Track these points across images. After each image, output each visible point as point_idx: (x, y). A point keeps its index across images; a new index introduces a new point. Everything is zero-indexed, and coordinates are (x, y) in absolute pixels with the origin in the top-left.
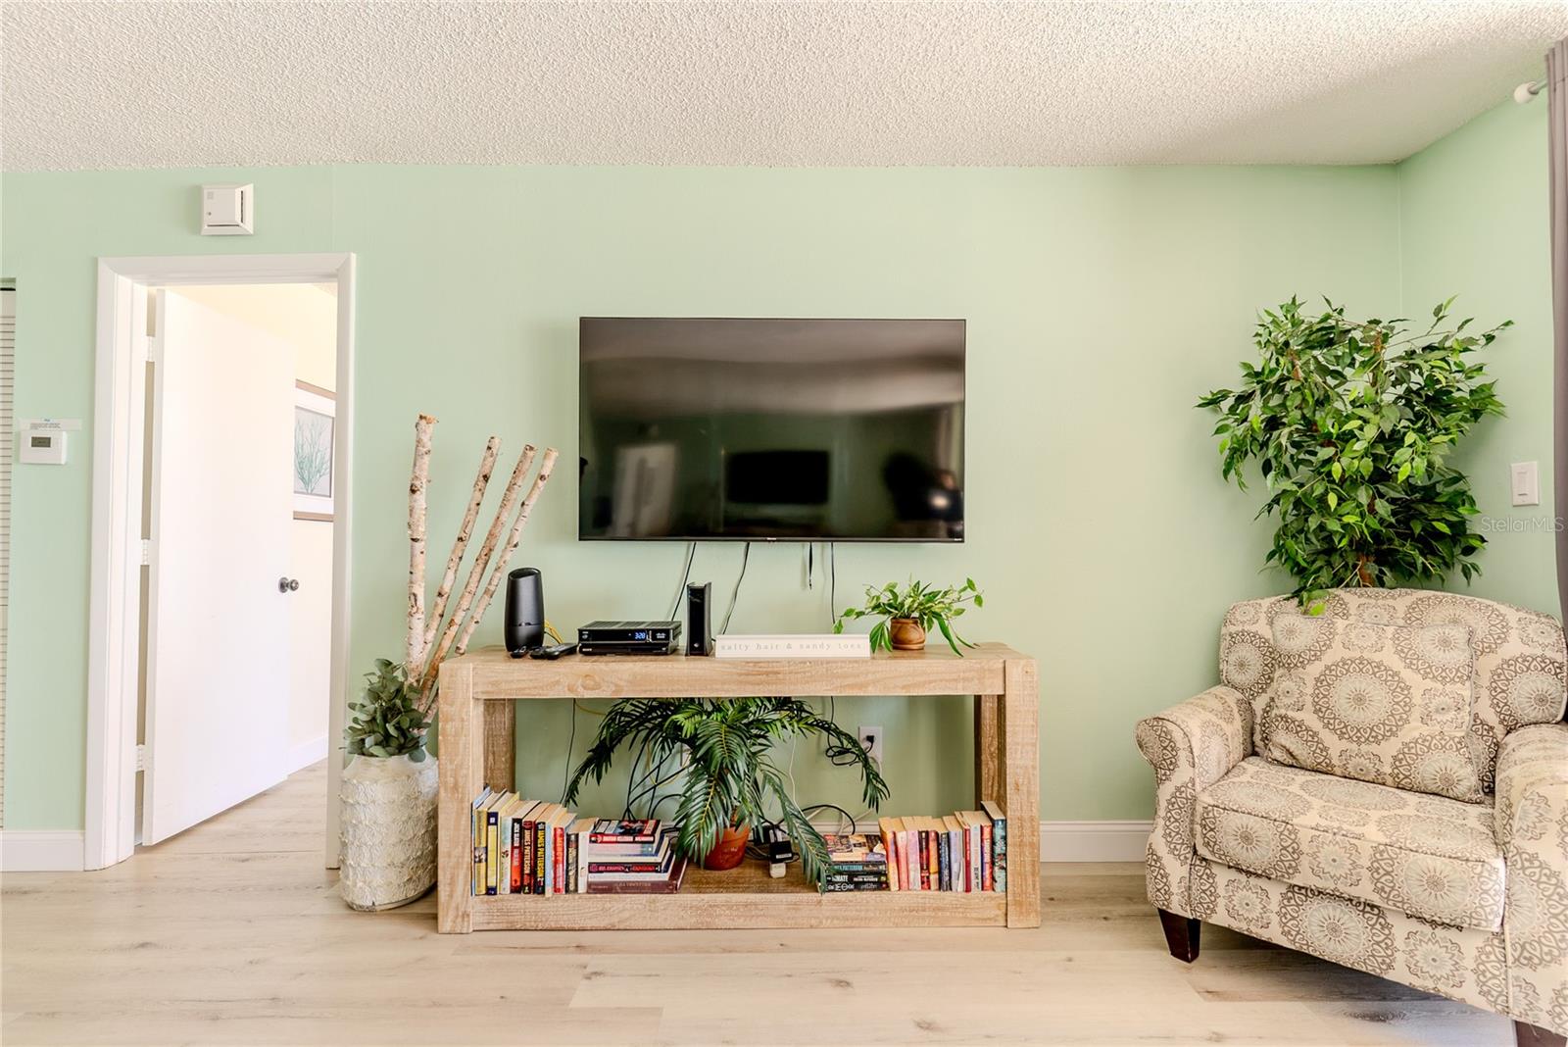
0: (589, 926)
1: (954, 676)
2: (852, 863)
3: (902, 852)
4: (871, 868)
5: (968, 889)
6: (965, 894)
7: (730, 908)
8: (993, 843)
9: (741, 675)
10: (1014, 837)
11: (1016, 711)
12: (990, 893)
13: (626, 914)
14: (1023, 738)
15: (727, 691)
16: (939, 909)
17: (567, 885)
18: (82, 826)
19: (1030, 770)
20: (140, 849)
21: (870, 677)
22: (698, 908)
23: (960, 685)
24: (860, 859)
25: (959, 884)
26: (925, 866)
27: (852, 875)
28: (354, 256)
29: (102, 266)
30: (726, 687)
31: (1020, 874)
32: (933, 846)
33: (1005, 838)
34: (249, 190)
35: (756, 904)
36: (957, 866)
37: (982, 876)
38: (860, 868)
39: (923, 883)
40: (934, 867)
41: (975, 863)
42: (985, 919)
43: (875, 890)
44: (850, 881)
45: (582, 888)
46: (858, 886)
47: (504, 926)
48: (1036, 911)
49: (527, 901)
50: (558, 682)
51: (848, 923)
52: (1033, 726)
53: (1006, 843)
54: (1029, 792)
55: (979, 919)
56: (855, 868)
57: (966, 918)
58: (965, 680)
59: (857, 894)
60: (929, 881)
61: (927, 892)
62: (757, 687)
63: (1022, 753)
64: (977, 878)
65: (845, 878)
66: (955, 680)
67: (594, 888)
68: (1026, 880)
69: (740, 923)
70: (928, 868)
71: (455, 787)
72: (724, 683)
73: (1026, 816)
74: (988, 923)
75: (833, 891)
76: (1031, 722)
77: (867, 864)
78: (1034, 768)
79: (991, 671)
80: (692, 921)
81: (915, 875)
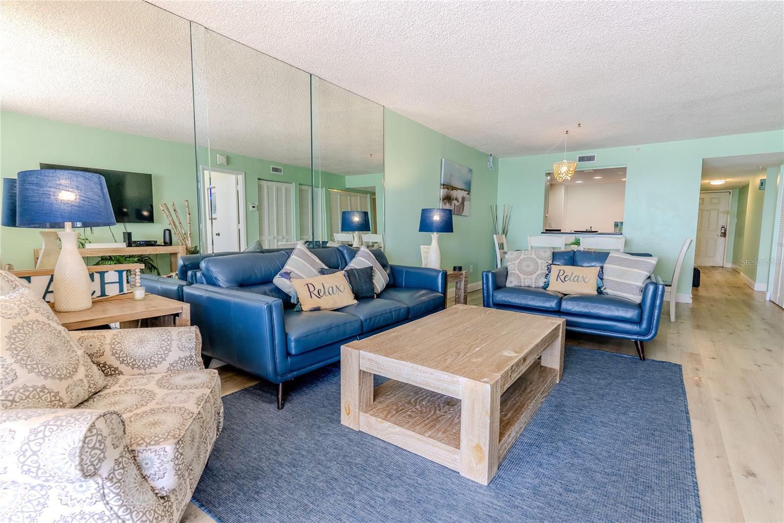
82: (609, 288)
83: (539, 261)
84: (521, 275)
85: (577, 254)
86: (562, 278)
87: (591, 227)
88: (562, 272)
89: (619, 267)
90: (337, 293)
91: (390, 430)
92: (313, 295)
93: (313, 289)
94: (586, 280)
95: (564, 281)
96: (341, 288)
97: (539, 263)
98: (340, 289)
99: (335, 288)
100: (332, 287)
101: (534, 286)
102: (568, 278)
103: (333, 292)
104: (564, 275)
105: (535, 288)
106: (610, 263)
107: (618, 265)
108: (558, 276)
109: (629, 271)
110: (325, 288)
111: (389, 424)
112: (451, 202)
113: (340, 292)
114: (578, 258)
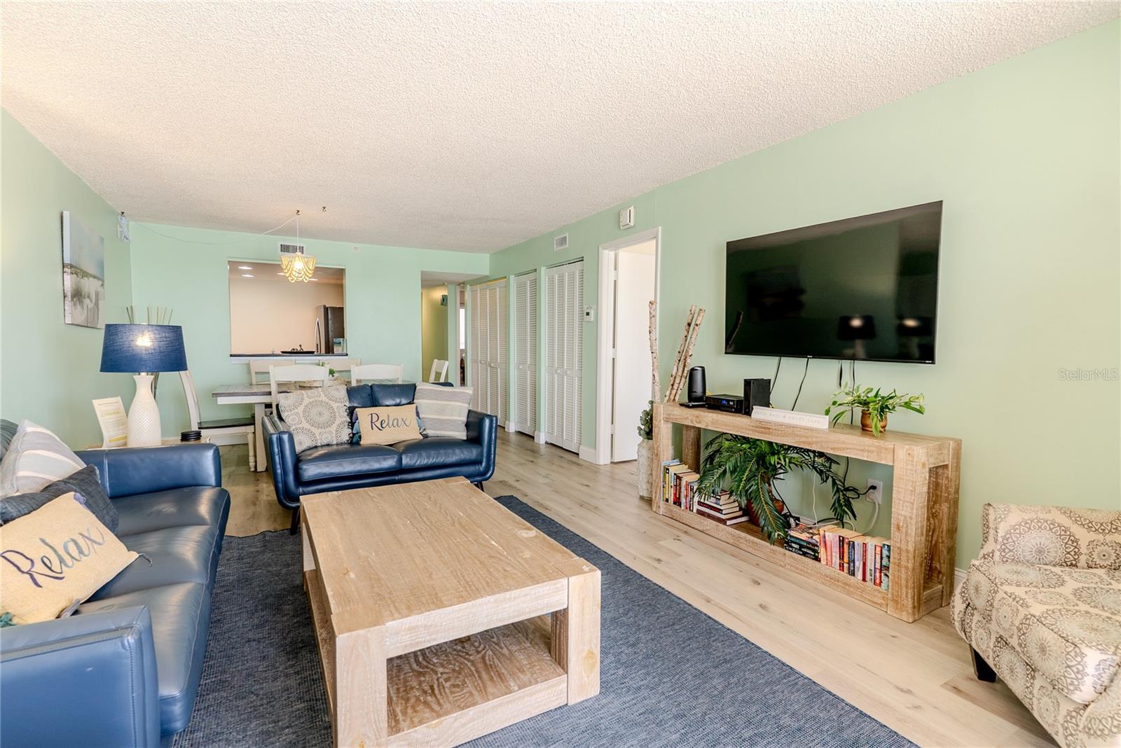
0: (696, 527)
1: (862, 448)
2: (801, 540)
3: (828, 543)
4: (810, 546)
5: (864, 579)
6: (862, 582)
7: (746, 541)
8: (882, 558)
9: (753, 426)
10: (894, 558)
11: (900, 478)
12: (878, 588)
13: (708, 528)
14: (904, 497)
15: (748, 434)
16: (847, 584)
17: (690, 507)
18: (595, 449)
19: (909, 520)
20: (612, 463)
21: (814, 439)
22: (734, 536)
23: (866, 454)
24: (804, 539)
25: (859, 575)
26: (842, 557)
27: (801, 546)
28: (660, 228)
29: (600, 248)
30: (747, 432)
31: (897, 583)
32: (846, 546)
33: (889, 557)
34: (632, 208)
35: (756, 543)
36: (859, 564)
37: (875, 576)
38: (805, 544)
39: (840, 566)
40: (846, 559)
41: (870, 566)
42: (874, 602)
43: (813, 559)
44: (800, 550)
45: (695, 511)
46: (805, 554)
47: (670, 516)
48: (907, 611)
49: (675, 508)
50: (687, 418)
51: (798, 571)
52: (912, 491)
53: (889, 561)
54: (907, 534)
55: (870, 601)
56: (803, 543)
57: (862, 596)
58: (868, 451)
59: (803, 557)
60: (843, 567)
61: (842, 573)
62: (760, 435)
63: (903, 506)
64: (871, 576)
65: (797, 546)
66: (862, 450)
67: (699, 512)
68: (901, 589)
69: (750, 550)
70: (843, 559)
71: (657, 455)
72: (747, 429)
73: (904, 547)
74: (876, 606)
75: (791, 551)
76: (911, 489)
77: (809, 543)
78: (911, 518)
79: (886, 449)
80: (731, 541)
81: (836, 560)
82: (429, 429)
83: (335, 405)
84: (313, 429)
85: (376, 389)
86: (378, 424)
87: (300, 346)
88: (375, 418)
89: (435, 401)
90: (92, 549)
91: (457, 724)
92: (39, 579)
93: (29, 562)
94: (407, 423)
95: (381, 428)
96: (95, 535)
97: (335, 407)
98: (92, 538)
99: (81, 541)
100: (74, 541)
101: (335, 442)
102: (386, 423)
103: (81, 552)
104: (380, 421)
105: (337, 444)
106: (423, 398)
107: (434, 399)
108: (372, 422)
109: (448, 405)
110: (58, 550)
111: (455, 715)
112: (82, 302)
113: (95, 545)
114: (379, 394)
